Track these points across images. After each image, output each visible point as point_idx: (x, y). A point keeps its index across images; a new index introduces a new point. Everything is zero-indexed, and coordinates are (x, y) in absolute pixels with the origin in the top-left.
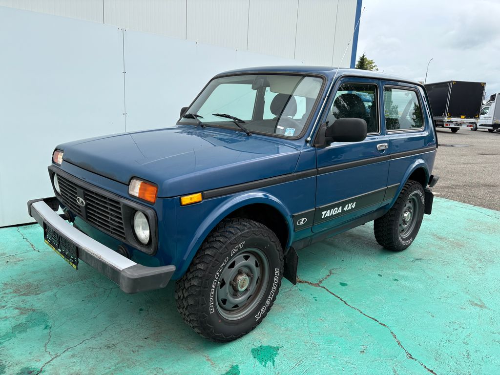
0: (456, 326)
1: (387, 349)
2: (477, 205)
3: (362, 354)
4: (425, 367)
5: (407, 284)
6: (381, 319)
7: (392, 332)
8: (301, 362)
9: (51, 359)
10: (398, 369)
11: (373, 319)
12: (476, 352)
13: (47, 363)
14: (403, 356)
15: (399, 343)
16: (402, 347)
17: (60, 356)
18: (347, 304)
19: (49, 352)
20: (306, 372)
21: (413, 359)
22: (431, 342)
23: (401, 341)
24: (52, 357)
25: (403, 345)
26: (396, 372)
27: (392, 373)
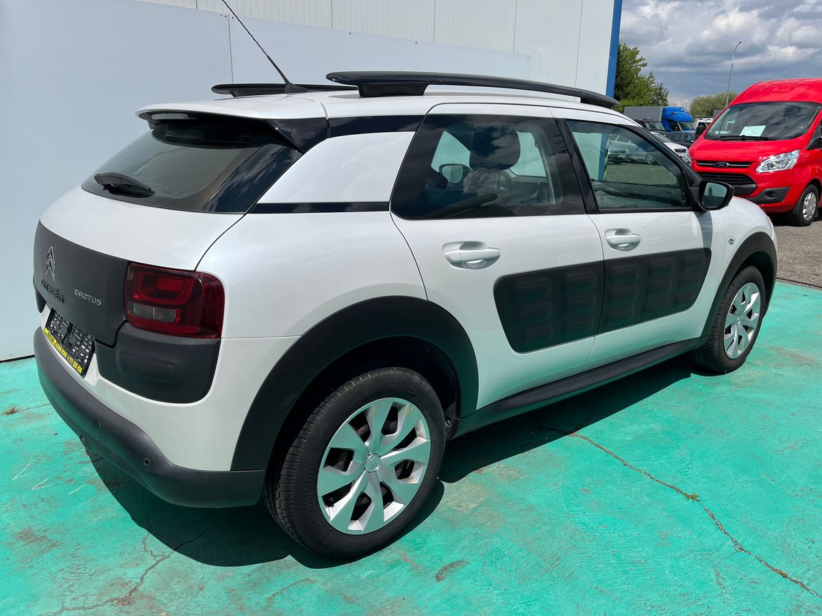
1: (701, 536)
4: (767, 565)
6: (685, 487)
7: (707, 510)
8: (560, 561)
9: (154, 562)
10: (721, 568)
11: (672, 487)
13: (150, 569)
15: (721, 527)
16: (726, 533)
17: (168, 557)
18: (626, 464)
19: (151, 552)
20: (570, 576)
21: (741, 549)
23: (723, 522)
24: (157, 559)
25: (727, 531)
26: (718, 574)
27: (713, 576)
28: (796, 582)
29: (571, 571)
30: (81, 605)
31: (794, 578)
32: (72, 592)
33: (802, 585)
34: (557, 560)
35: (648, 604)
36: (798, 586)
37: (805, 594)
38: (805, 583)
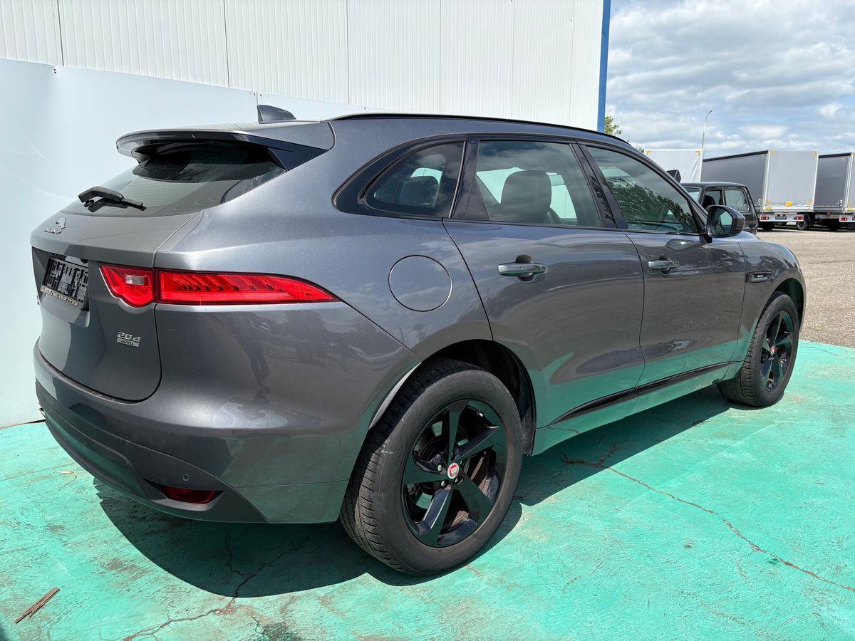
1: (722, 540)
2: (817, 341)
3: (687, 549)
4: (782, 560)
6: (704, 504)
7: (725, 521)
8: (604, 564)
9: (243, 580)
10: (743, 564)
11: (692, 504)
13: (241, 585)
14: (747, 548)
15: (738, 534)
16: (743, 538)
17: (255, 575)
18: (650, 488)
19: (238, 572)
20: (614, 575)
21: (758, 550)
26: (741, 568)
27: (736, 570)
29: (615, 570)
30: (186, 617)
31: (805, 569)
32: (174, 607)
33: (813, 574)
34: (601, 563)
35: (685, 592)
37: (816, 582)
38: (815, 572)
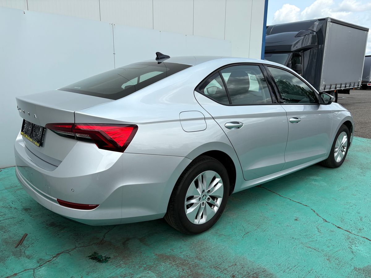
0: (351, 205)
1: (311, 217)
2: (355, 136)
3: (296, 221)
4: (336, 226)
5: (317, 183)
6: (303, 203)
7: (312, 209)
10: (319, 227)
11: (299, 203)
12: (365, 217)
14: (321, 221)
15: (318, 215)
18: (281, 196)
20: (264, 231)
21: (326, 221)
22: (337, 213)
23: (318, 213)
25: (320, 216)
26: (318, 229)
27: (316, 230)
28: (348, 231)
29: (265, 229)
30: (83, 245)
31: (346, 230)
32: (78, 242)
33: (349, 232)
34: (259, 226)
35: (294, 238)
36: (348, 232)
37: (350, 235)
38: (350, 231)
